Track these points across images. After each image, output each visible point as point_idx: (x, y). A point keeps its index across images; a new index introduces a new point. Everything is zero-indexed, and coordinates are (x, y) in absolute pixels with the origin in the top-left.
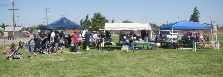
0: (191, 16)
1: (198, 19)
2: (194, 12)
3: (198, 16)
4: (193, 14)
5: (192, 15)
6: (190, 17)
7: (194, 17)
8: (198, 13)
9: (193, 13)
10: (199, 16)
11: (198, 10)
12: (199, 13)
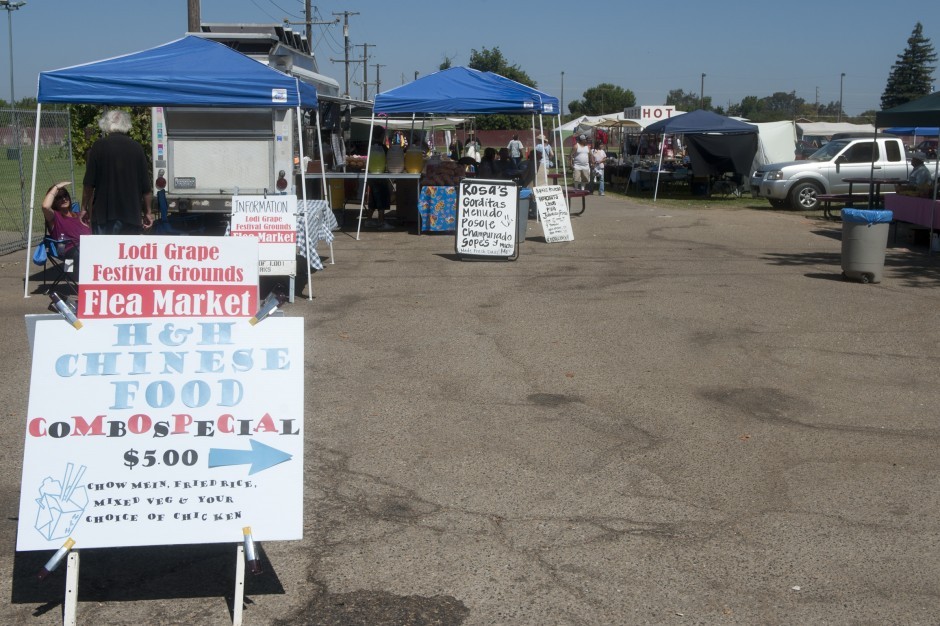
0: (893, 67)
1: (926, 79)
2: (908, 47)
3: (927, 64)
4: (905, 58)
5: (901, 60)
6: (893, 71)
7: (909, 71)
8: (928, 54)
9: (903, 53)
10: (933, 64)
11: (927, 41)
12: (933, 53)
